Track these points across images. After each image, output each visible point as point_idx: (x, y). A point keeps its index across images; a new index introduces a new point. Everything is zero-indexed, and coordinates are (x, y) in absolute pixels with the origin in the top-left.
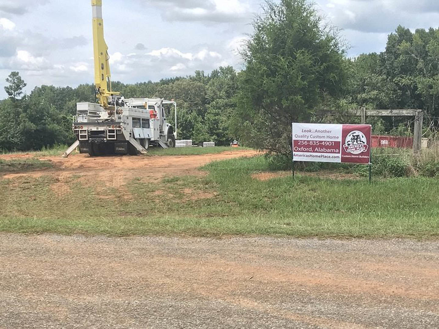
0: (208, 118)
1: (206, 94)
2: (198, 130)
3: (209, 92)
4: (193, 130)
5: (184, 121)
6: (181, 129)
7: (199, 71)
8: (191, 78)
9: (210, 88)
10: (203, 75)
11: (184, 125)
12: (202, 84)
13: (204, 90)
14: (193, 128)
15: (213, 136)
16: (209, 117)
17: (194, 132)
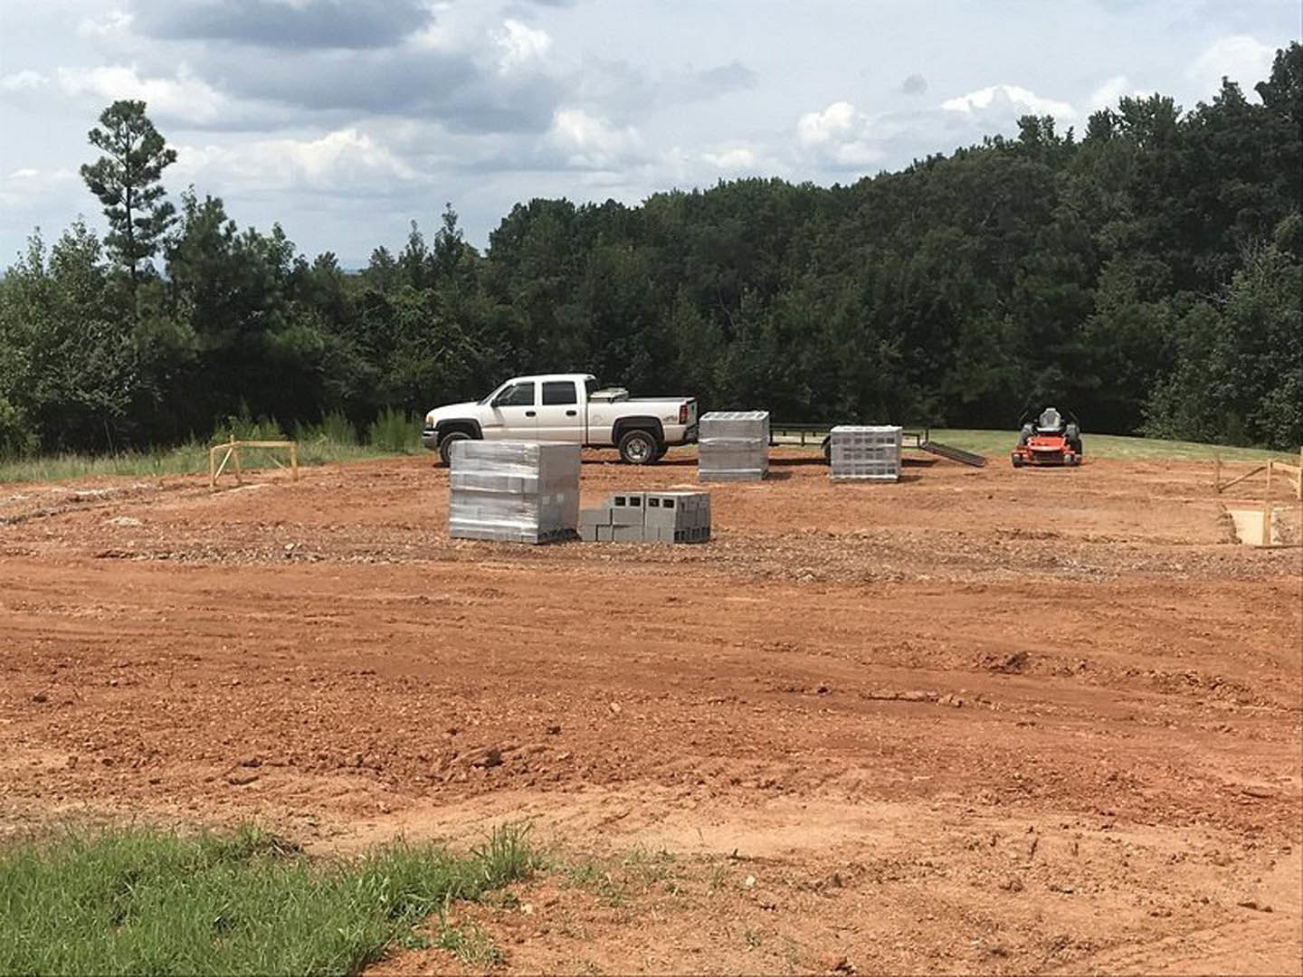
0: (1026, 292)
1: (1055, 203)
2: (979, 342)
3: (1066, 196)
4: (956, 344)
5: (915, 309)
6: (900, 340)
7: (1035, 118)
8: (1000, 146)
9: (1074, 179)
10: (1051, 133)
11: (915, 324)
12: (1045, 167)
13: (1051, 190)
14: (955, 334)
15: (1045, 367)
16: (1030, 290)
17: (958, 353)
